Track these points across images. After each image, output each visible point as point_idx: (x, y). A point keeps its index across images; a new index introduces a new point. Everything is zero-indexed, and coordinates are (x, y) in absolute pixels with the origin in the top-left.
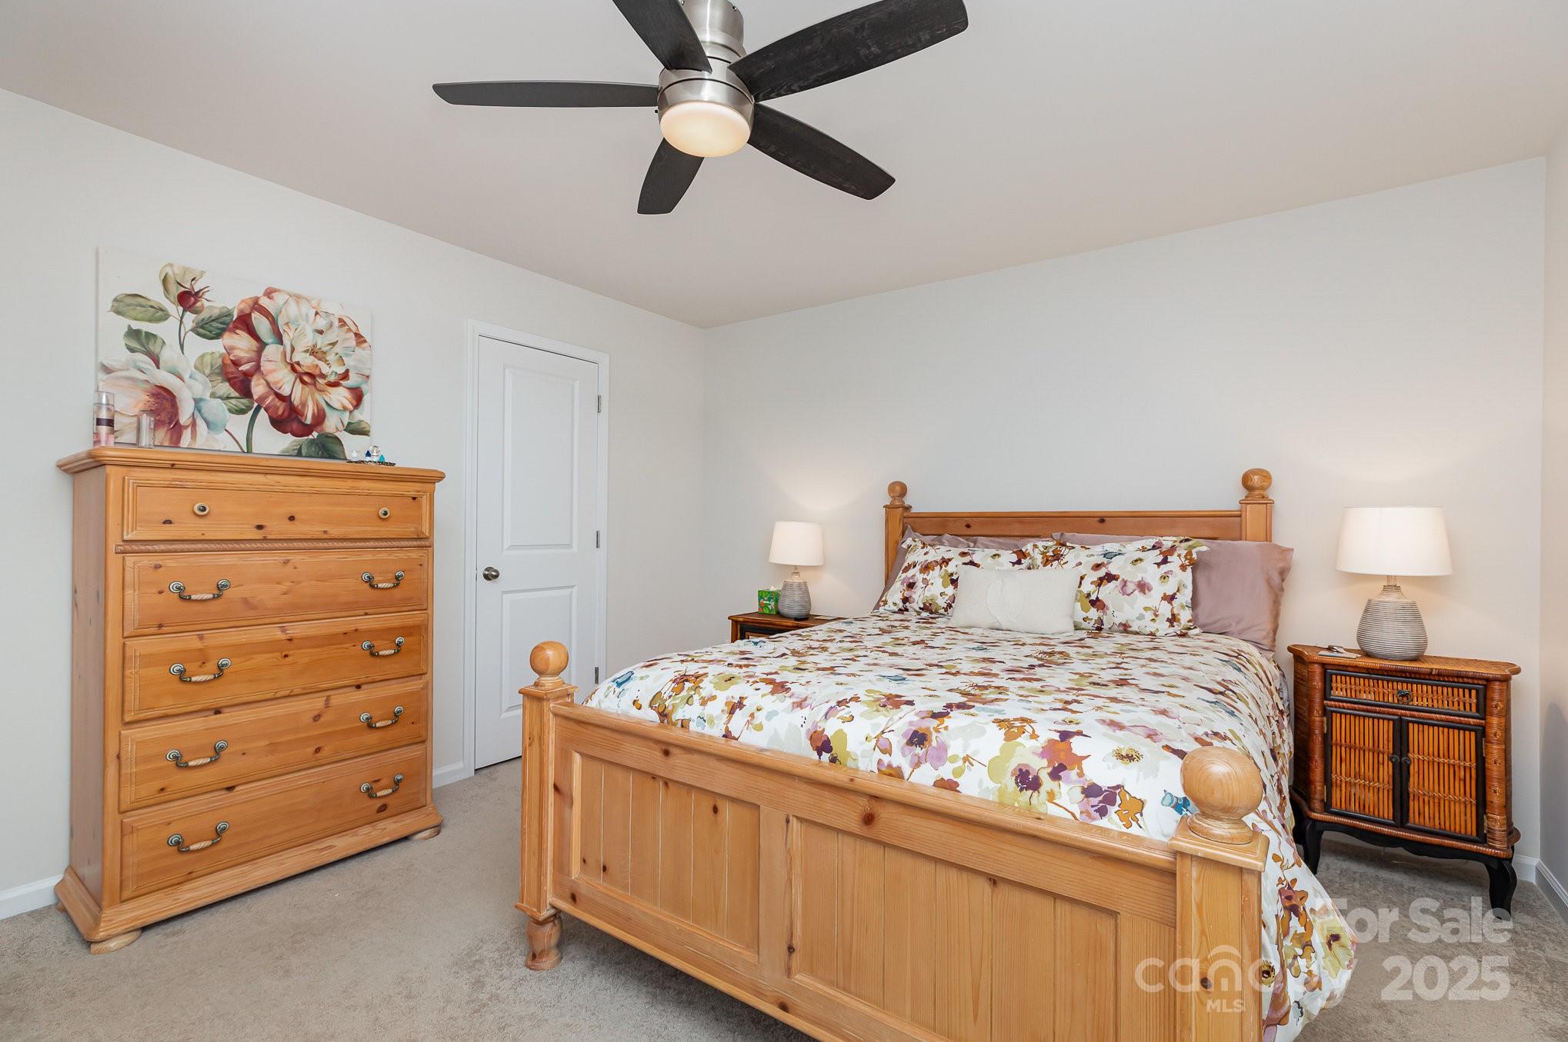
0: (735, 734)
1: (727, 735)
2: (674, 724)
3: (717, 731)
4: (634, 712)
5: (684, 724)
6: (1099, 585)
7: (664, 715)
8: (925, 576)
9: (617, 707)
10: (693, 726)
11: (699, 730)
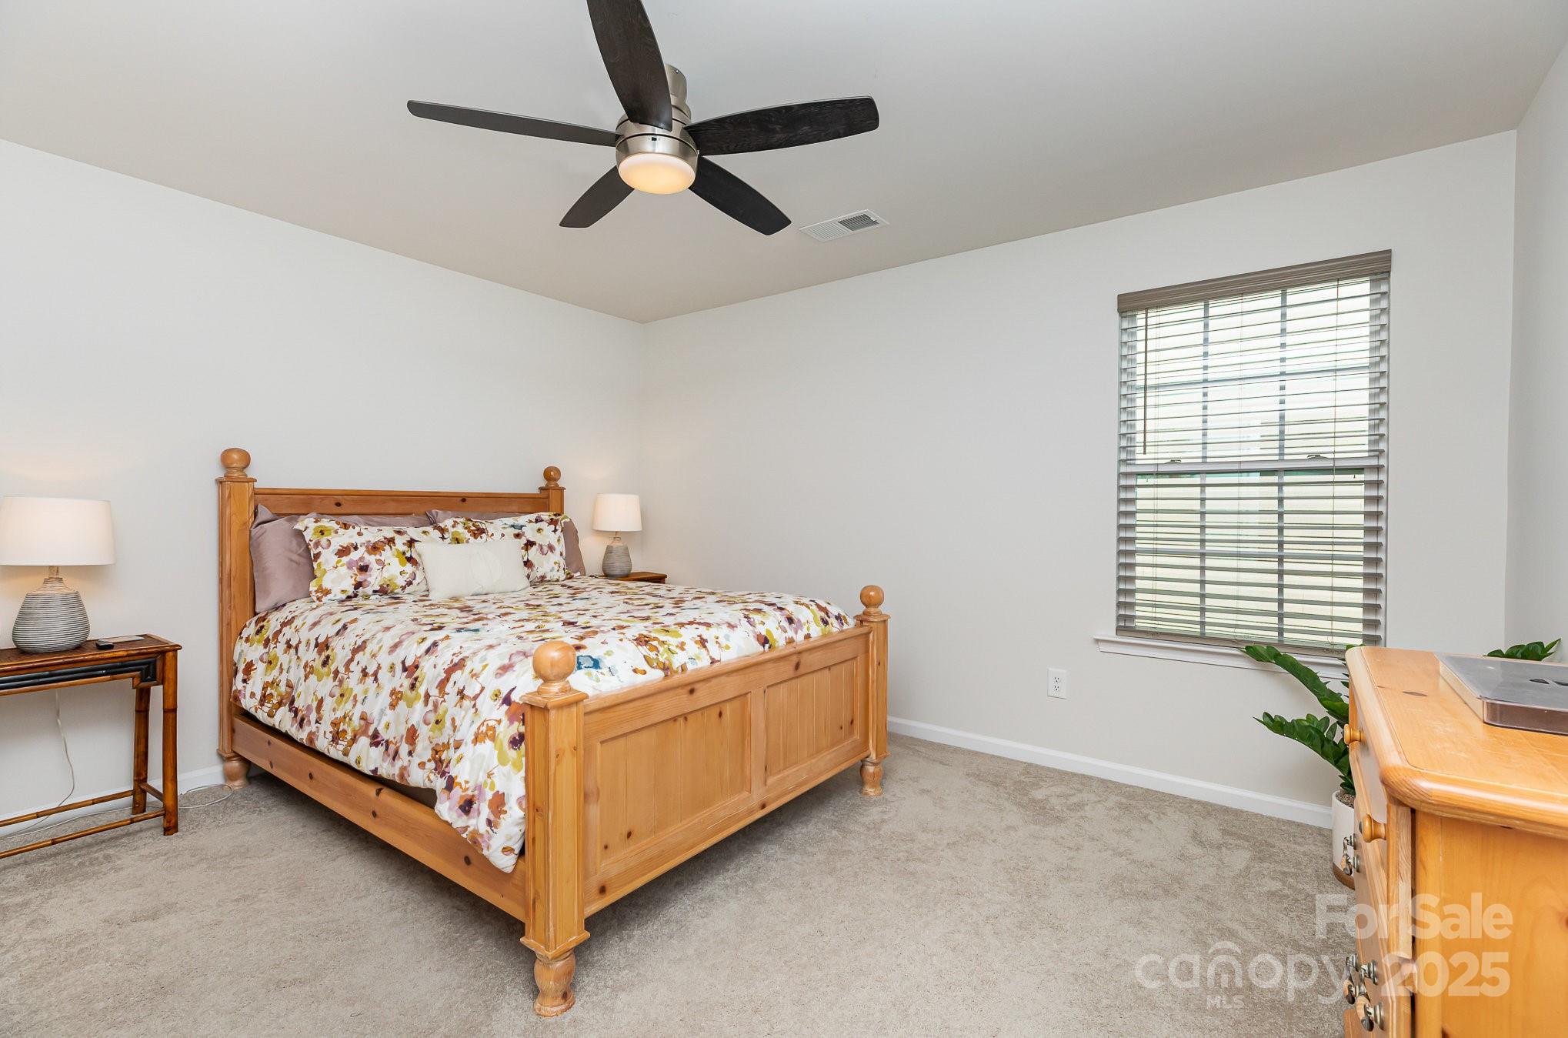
0: (717, 658)
1: (713, 662)
2: (676, 672)
3: (706, 662)
4: (640, 679)
5: (683, 668)
6: (527, 550)
7: (666, 668)
8: (378, 557)
9: (621, 683)
10: (690, 667)
11: (695, 667)
